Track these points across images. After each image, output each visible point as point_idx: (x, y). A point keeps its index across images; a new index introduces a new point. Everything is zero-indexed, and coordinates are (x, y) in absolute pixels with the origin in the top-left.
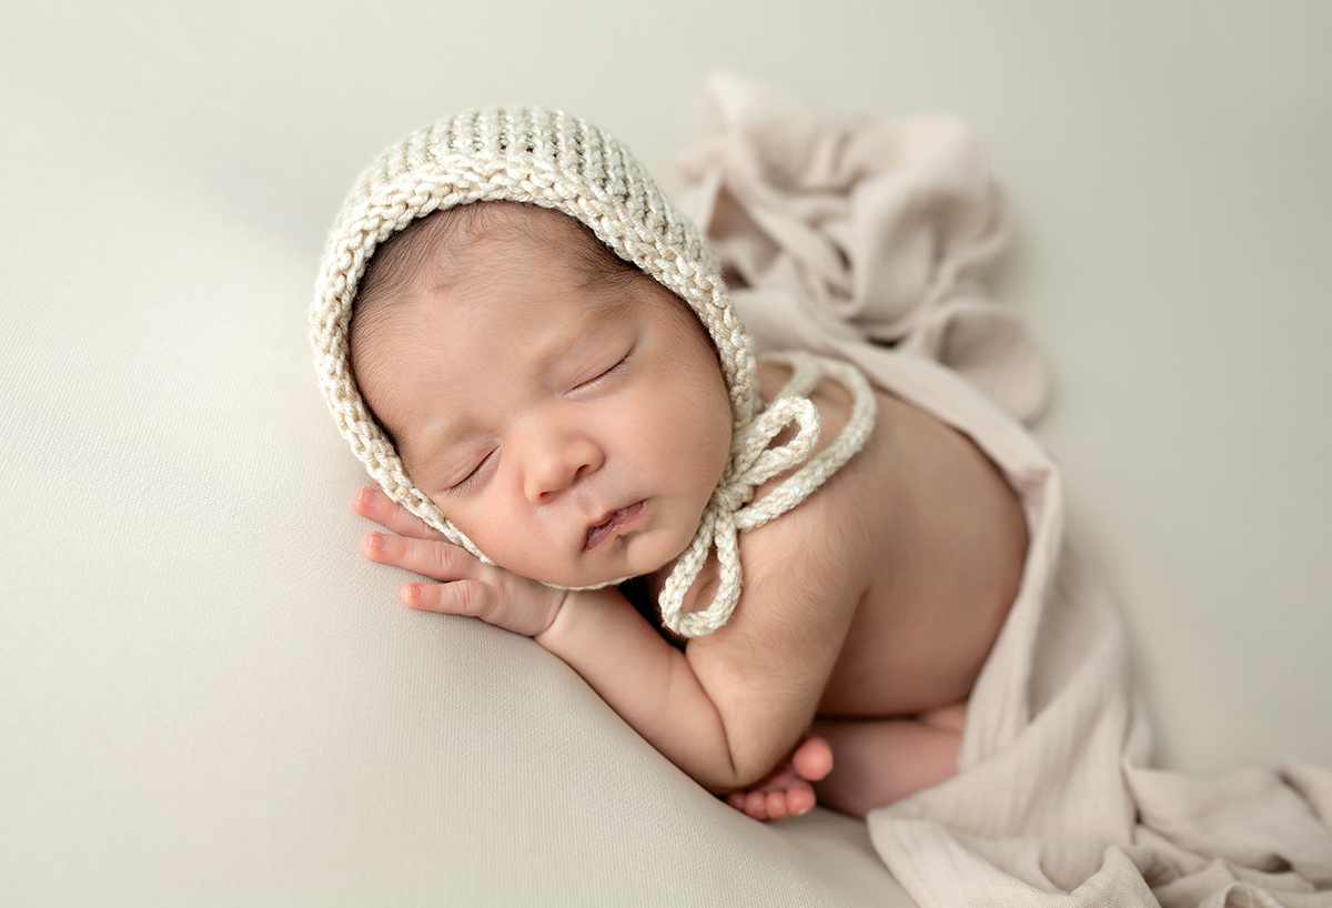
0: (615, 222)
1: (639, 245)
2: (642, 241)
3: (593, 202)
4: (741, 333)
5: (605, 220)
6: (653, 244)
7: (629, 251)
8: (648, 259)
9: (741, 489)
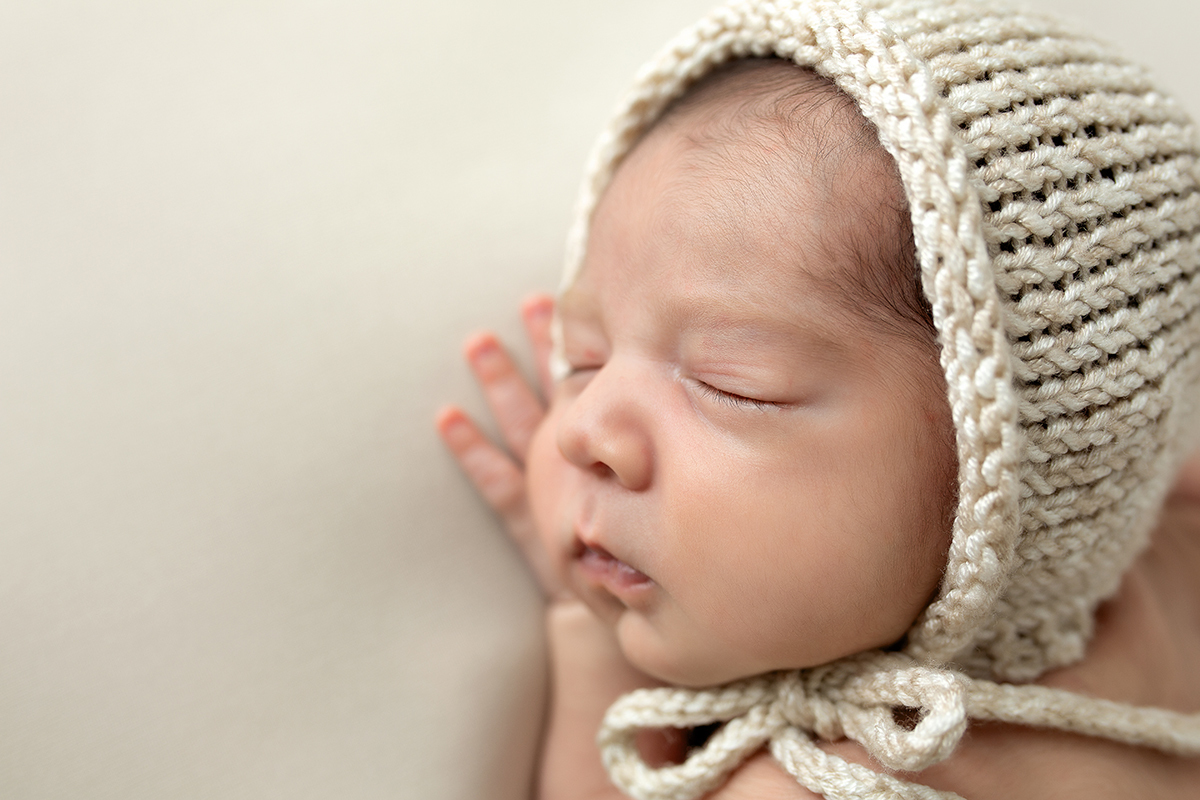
0: (946, 229)
1: (956, 287)
2: (965, 285)
3: (935, 178)
4: (990, 544)
5: (932, 216)
6: (977, 303)
7: (937, 286)
8: (952, 318)
9: (822, 714)
